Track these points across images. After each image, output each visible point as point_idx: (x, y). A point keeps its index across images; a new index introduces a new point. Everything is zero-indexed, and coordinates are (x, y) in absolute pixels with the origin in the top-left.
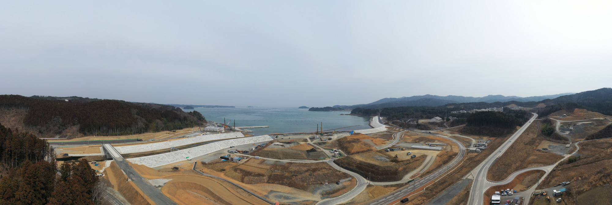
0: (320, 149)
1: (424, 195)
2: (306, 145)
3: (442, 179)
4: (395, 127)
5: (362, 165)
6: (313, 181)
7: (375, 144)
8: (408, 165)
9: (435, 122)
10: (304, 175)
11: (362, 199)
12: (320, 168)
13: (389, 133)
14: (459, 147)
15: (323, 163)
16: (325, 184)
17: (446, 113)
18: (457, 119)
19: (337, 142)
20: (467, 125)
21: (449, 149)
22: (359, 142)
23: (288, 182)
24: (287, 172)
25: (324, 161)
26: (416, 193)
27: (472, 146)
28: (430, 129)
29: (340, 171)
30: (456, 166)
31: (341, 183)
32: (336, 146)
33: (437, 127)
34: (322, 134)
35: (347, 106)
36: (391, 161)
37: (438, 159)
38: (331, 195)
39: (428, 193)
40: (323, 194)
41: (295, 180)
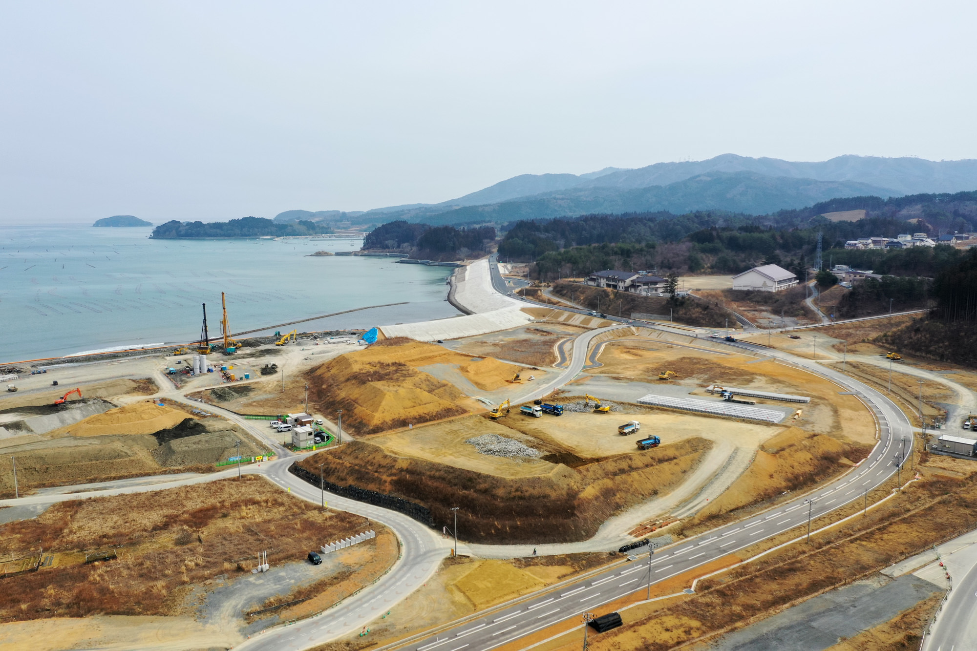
0: (225, 419)
1: (692, 609)
2: (153, 406)
3: (780, 556)
4: (567, 308)
5: (420, 474)
6: (197, 565)
7: (477, 384)
8: (624, 476)
9: (759, 291)
10: (149, 547)
11: (424, 614)
12: (227, 504)
13: (537, 337)
14: (877, 419)
15: (242, 479)
16: (254, 571)
17: (820, 245)
18: (879, 277)
19: (306, 383)
20: (932, 315)
21: (822, 421)
22: (404, 376)
23: (67, 597)
24: (58, 550)
25: (246, 470)
26: (656, 596)
27: (955, 423)
28: (732, 325)
29: (321, 509)
30: (853, 508)
31: (330, 555)
32: (301, 397)
33: (766, 316)
34: (226, 349)
35: (344, 214)
36: (546, 458)
37: (767, 463)
38: (285, 614)
39: (708, 605)
40: (248, 614)
41: (106, 578)
